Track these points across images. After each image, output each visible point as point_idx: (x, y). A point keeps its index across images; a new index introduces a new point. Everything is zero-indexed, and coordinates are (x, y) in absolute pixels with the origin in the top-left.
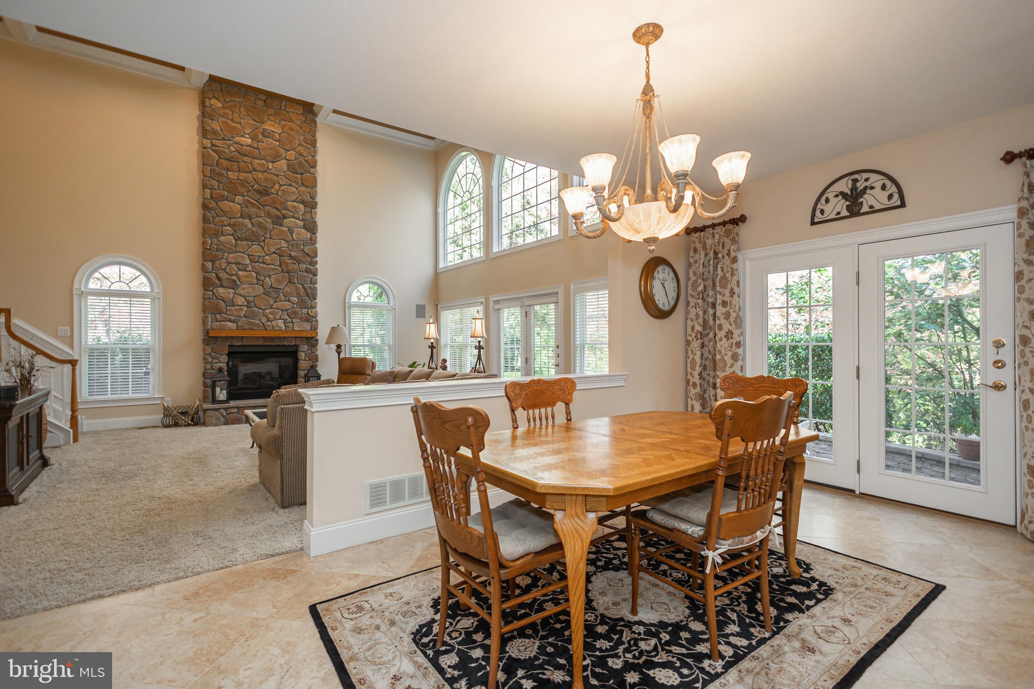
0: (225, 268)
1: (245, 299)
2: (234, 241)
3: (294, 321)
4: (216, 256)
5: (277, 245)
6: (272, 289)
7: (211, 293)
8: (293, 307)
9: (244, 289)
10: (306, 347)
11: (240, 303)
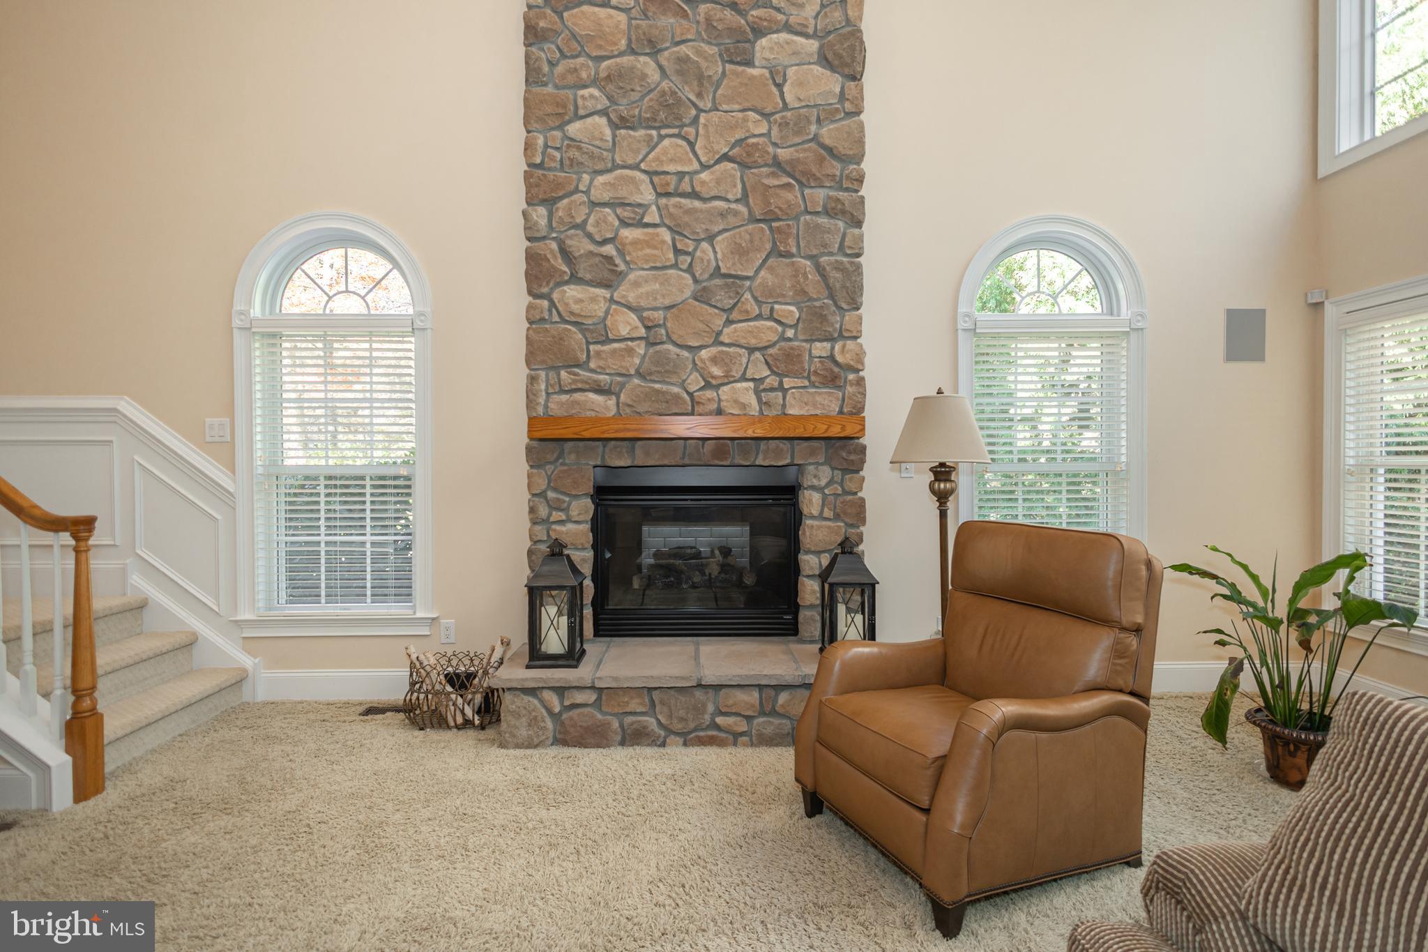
0: (585, 222)
1: (641, 319)
2: (608, 132)
3: (787, 383)
4: (558, 185)
5: (733, 127)
6: (718, 281)
7: (545, 303)
8: (783, 338)
9: (636, 284)
10: (825, 473)
11: (624, 331)
